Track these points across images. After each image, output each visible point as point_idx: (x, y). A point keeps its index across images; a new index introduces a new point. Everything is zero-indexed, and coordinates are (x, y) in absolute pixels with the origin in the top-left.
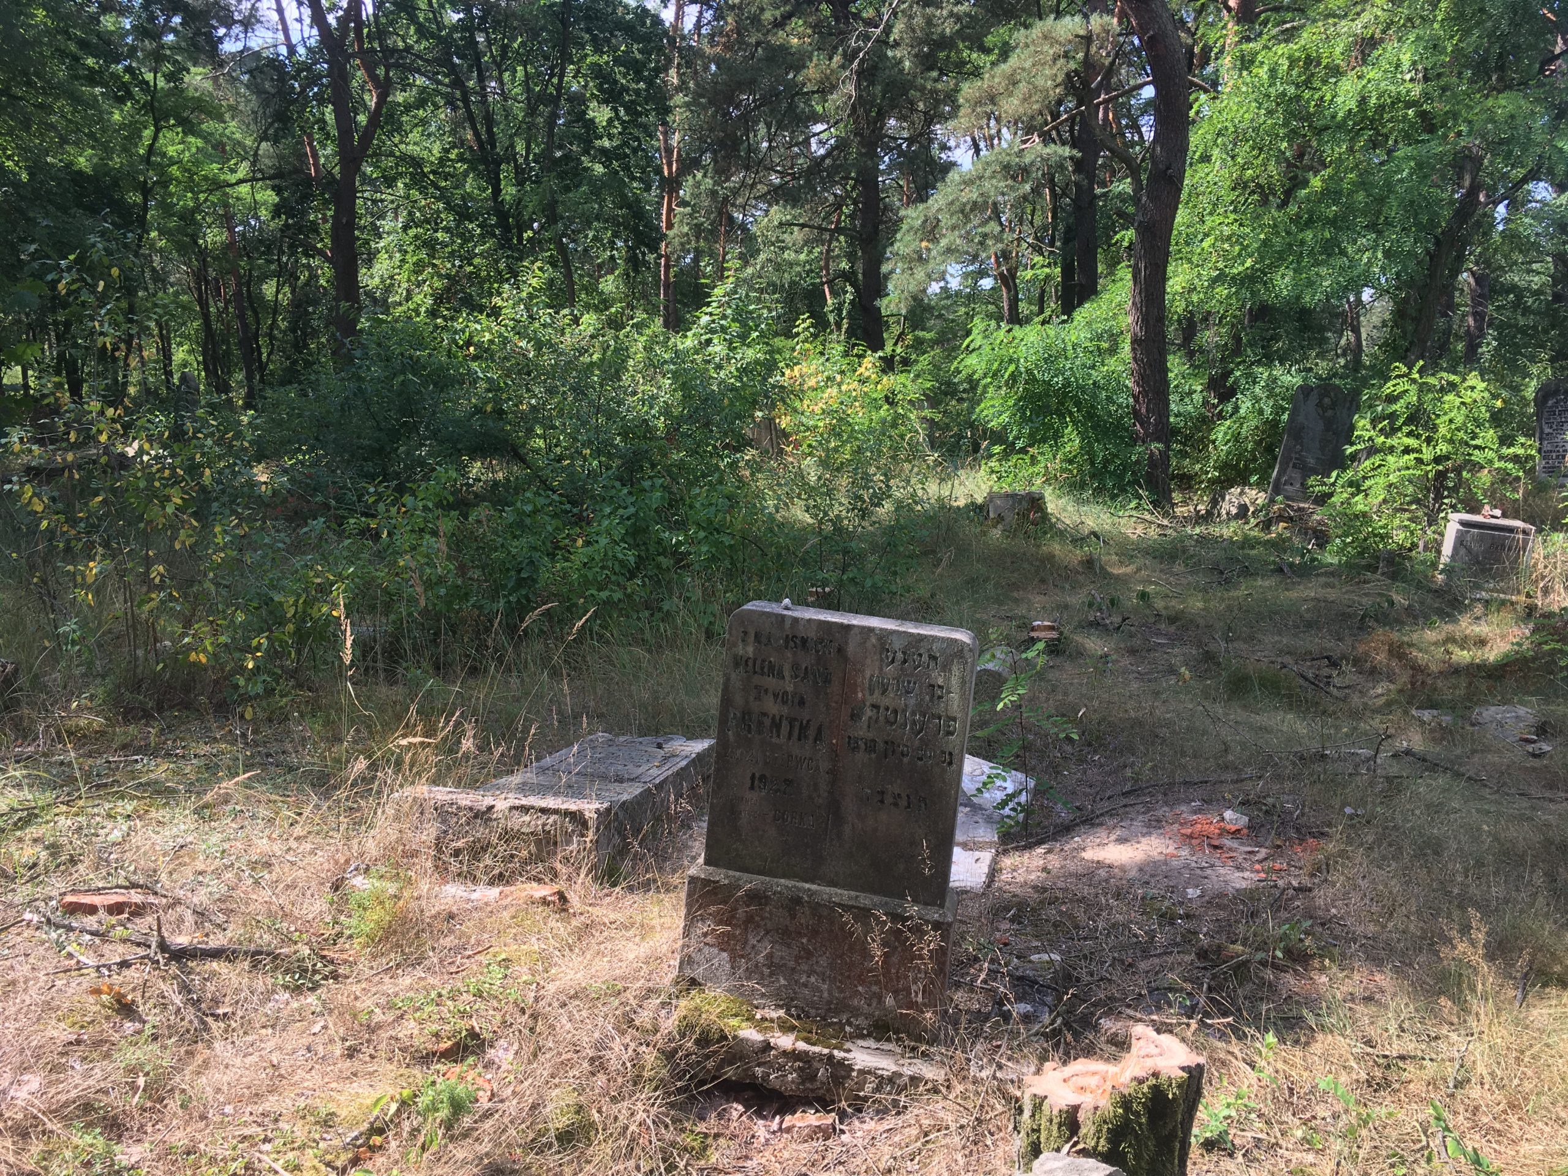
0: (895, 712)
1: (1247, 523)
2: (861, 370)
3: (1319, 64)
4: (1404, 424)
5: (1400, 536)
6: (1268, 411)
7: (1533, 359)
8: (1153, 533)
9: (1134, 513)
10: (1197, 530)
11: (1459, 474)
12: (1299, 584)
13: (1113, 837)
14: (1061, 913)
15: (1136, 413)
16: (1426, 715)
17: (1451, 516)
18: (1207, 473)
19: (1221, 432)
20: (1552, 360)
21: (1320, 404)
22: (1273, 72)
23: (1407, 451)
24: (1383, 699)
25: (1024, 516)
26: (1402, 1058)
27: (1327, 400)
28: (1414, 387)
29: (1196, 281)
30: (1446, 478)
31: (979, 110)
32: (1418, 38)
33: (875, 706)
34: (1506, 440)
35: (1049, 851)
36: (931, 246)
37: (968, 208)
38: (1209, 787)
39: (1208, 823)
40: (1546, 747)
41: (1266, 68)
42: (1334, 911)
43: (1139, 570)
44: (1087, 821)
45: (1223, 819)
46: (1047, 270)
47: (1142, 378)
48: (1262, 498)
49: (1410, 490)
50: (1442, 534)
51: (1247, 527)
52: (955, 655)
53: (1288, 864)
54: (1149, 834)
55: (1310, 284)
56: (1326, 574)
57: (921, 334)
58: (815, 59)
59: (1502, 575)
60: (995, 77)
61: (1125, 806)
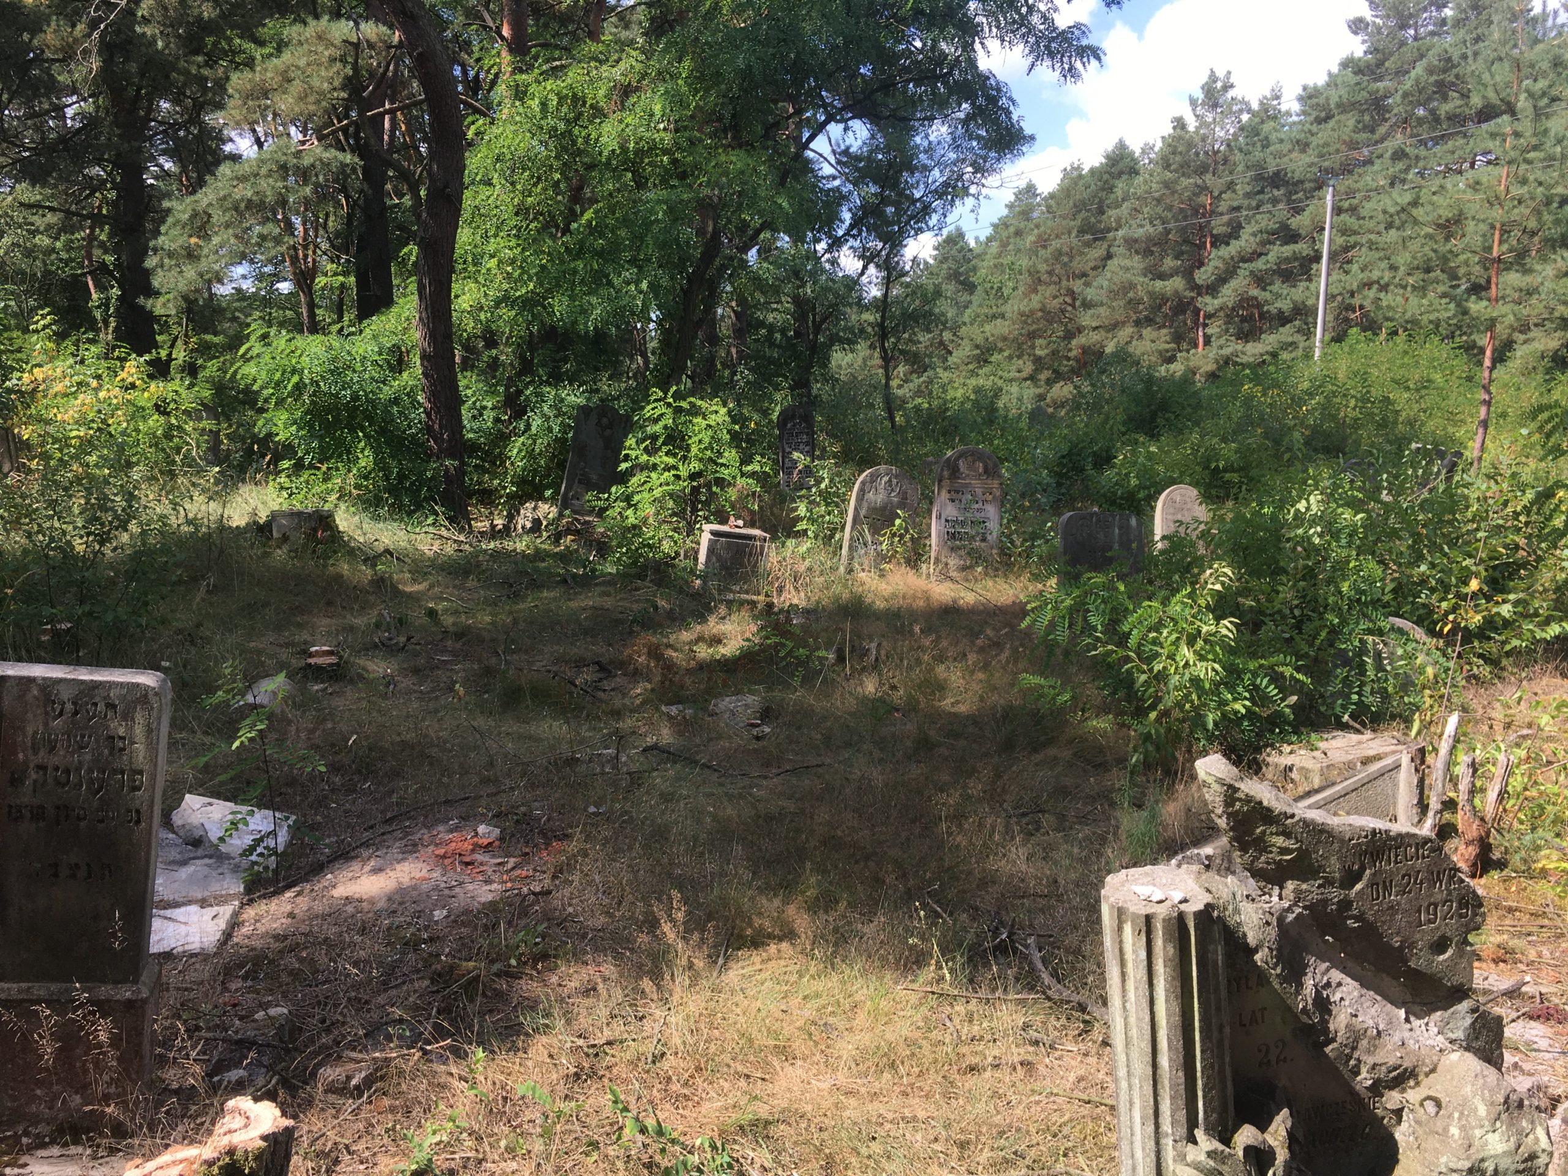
0: (67, 771)
1: (540, 536)
2: (123, 375)
3: (584, 103)
4: (664, 444)
5: (666, 546)
6: (556, 429)
7: (777, 388)
8: (449, 549)
9: (431, 529)
10: (492, 545)
11: (710, 489)
12: (580, 593)
13: (367, 868)
14: (301, 960)
15: (429, 429)
16: (674, 710)
17: (705, 527)
18: (505, 488)
19: (515, 449)
20: (792, 388)
21: (598, 424)
22: (544, 105)
23: (668, 468)
24: (641, 699)
25: (312, 535)
26: (610, 1043)
27: (605, 420)
28: (670, 410)
29: (483, 301)
30: (699, 493)
31: (250, 103)
32: (667, 92)
33: (41, 768)
34: (746, 460)
35: (299, 894)
36: (201, 243)
37: (243, 205)
38: (468, 803)
39: (460, 841)
40: (767, 730)
41: (537, 101)
42: (570, 910)
43: (432, 586)
44: (344, 855)
45: (477, 834)
46: (341, 278)
47: (434, 395)
48: (554, 512)
49: (671, 504)
50: (698, 544)
51: (539, 541)
52: (138, 701)
53: (535, 870)
54: (404, 859)
55: (584, 312)
56: (603, 583)
57: (208, 337)
58: (53, 24)
59: (746, 579)
60: (268, 70)
61: (383, 834)
